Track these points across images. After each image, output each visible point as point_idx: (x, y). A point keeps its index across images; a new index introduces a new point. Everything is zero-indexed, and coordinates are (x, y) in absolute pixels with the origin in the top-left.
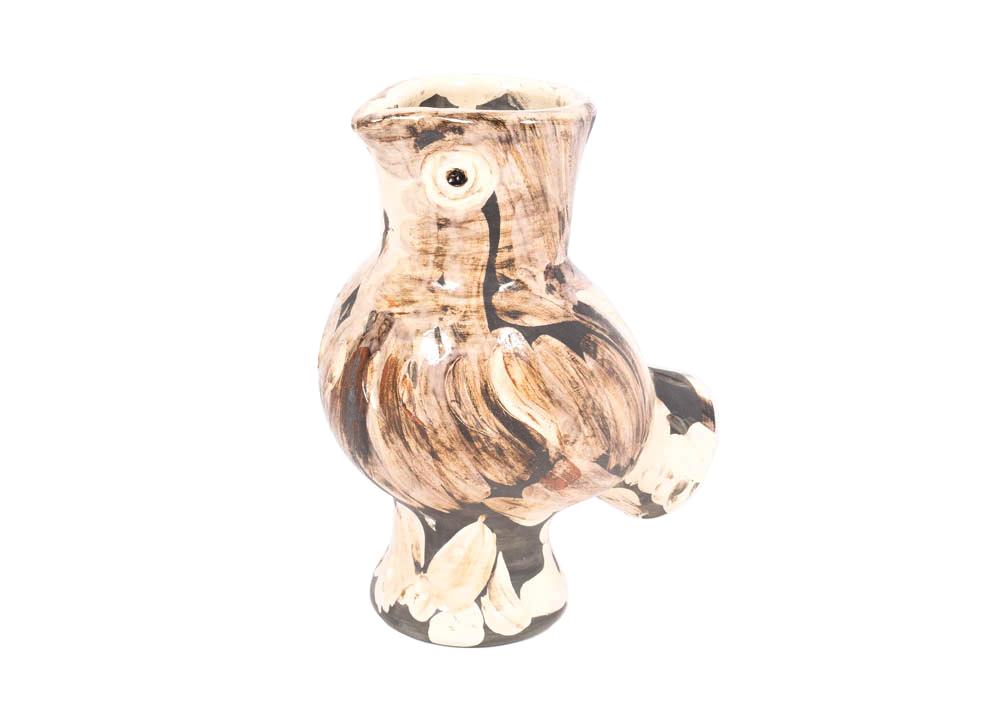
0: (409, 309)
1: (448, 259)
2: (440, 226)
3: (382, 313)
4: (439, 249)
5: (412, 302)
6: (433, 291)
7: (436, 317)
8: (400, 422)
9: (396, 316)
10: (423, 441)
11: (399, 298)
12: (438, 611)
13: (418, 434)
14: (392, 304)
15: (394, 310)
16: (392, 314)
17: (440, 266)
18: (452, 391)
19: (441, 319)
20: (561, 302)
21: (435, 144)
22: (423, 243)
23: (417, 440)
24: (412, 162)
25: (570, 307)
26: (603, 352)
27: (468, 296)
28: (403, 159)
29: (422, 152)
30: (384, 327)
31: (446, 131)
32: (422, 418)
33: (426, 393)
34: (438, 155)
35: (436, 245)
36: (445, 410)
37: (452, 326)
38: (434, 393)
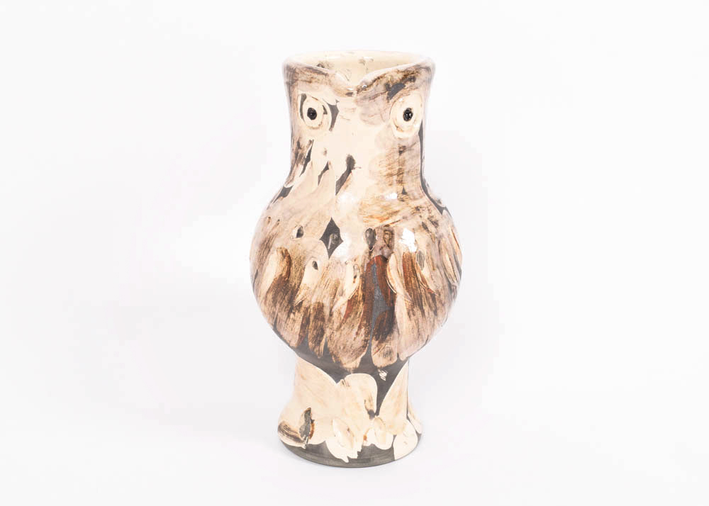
0: (398, 217)
1: (405, 175)
2: (401, 152)
3: (377, 228)
4: (400, 169)
5: (396, 212)
6: (403, 201)
7: (417, 216)
8: (421, 296)
9: (392, 226)
11: (385, 213)
13: (431, 301)
14: (382, 220)
15: (387, 222)
16: (387, 226)
17: (400, 182)
19: (421, 216)
21: (400, 92)
22: (389, 169)
23: (430, 306)
24: (385, 110)
28: (379, 110)
29: (391, 101)
30: (387, 236)
31: (406, 82)
32: (432, 288)
33: (434, 269)
34: (401, 100)
35: (397, 168)
36: (444, 276)
37: (428, 219)
38: (438, 267)
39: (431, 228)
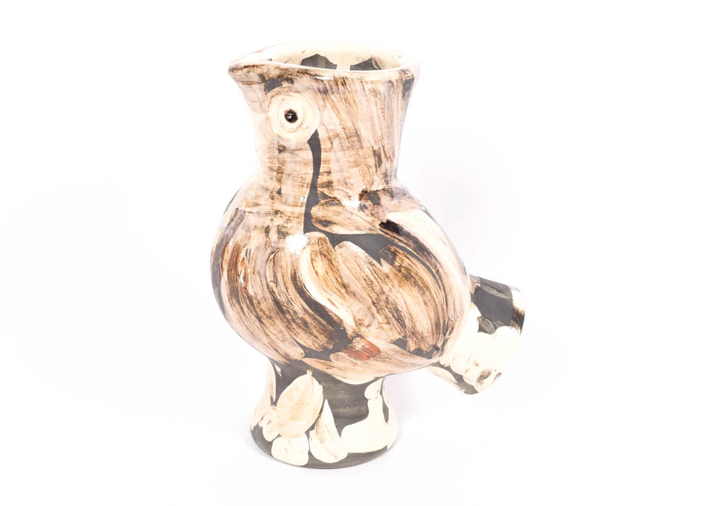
0: (255, 210)
1: (284, 176)
2: (280, 151)
3: (240, 210)
4: (279, 168)
5: (258, 205)
6: (273, 199)
7: (269, 218)
8: (238, 291)
9: (247, 214)
10: (251, 308)
11: (252, 201)
12: (279, 436)
13: (248, 302)
14: (248, 206)
15: (247, 209)
16: (245, 212)
17: (279, 181)
18: (272, 274)
19: (272, 220)
20: (370, 219)
21: (276, 90)
22: (271, 162)
23: (248, 307)
24: (264, 101)
25: (377, 224)
26: (402, 261)
27: (295, 205)
28: (258, 98)
29: (270, 94)
30: (239, 221)
31: (282, 81)
32: (251, 292)
33: (253, 273)
34: (280, 97)
35: (277, 165)
36: (265, 287)
37: (278, 226)
38: (259, 274)
39: (274, 235)
